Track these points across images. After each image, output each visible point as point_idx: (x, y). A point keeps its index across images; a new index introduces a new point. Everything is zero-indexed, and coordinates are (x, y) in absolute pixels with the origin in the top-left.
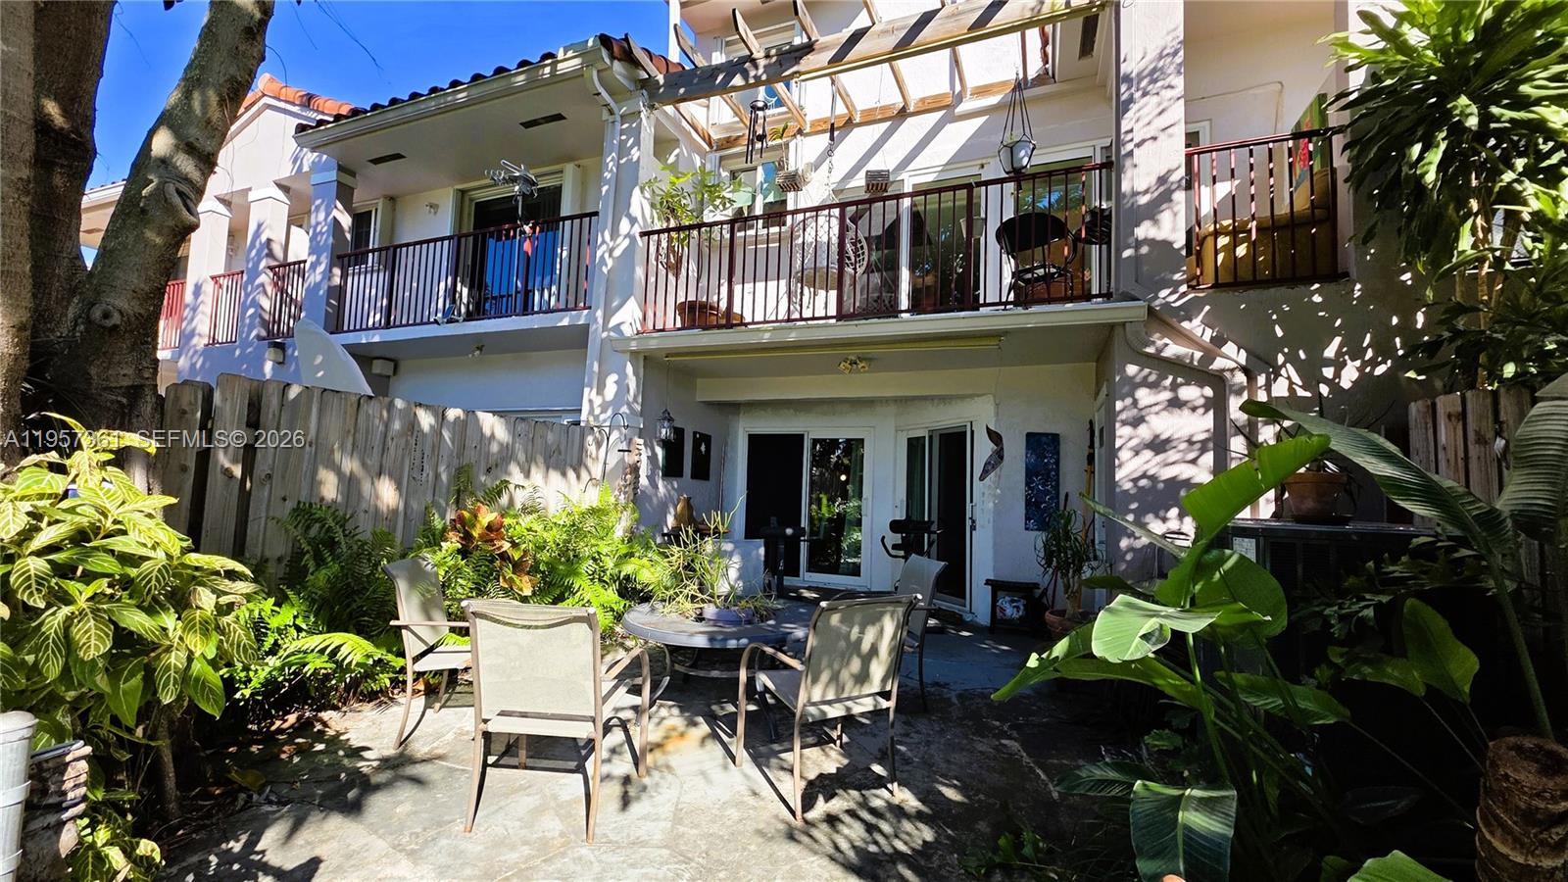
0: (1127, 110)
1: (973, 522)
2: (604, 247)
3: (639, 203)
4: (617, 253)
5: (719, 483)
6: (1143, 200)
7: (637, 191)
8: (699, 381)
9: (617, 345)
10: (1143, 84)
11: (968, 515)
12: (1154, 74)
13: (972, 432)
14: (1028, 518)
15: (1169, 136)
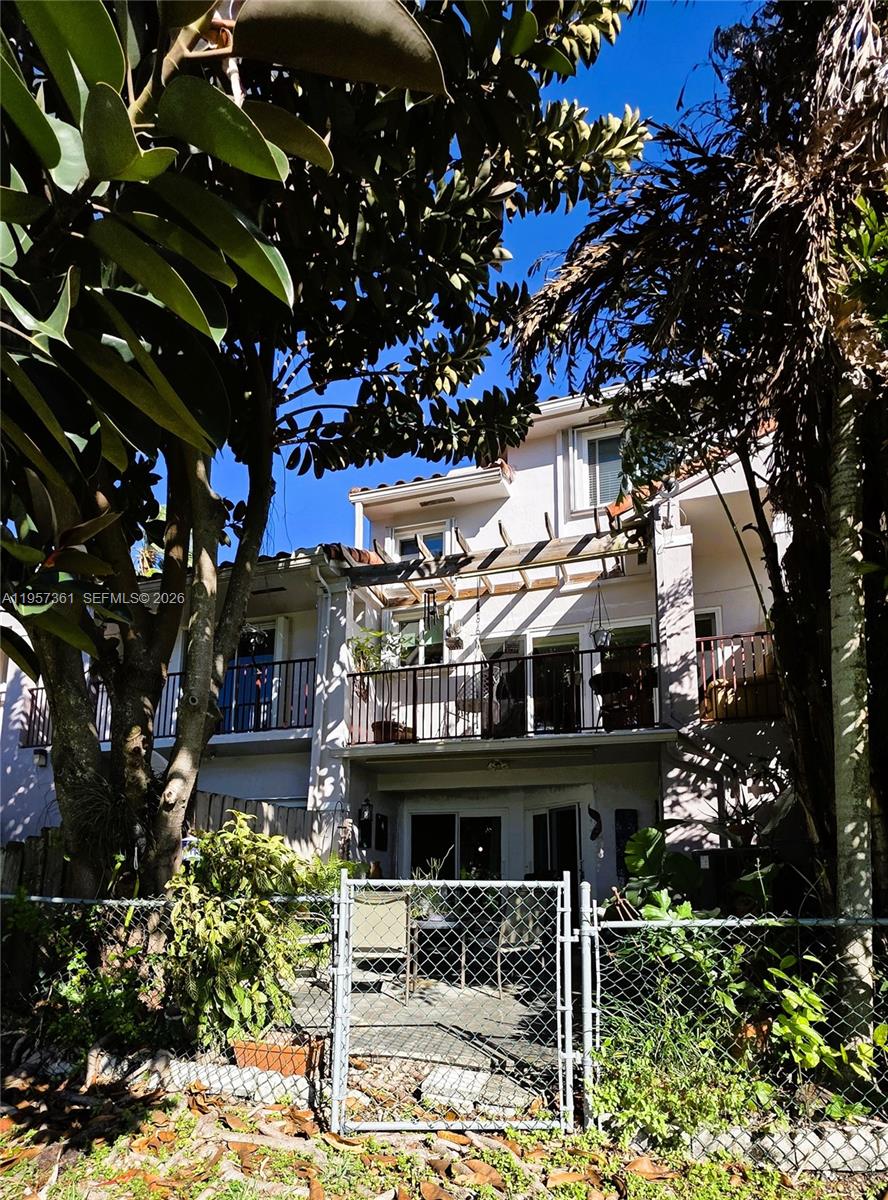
0: (663, 616)
1: (582, 872)
2: (322, 686)
3: (346, 654)
4: (331, 690)
5: (393, 851)
6: (674, 669)
7: (344, 647)
8: (379, 775)
9: (332, 754)
10: (671, 599)
12: (677, 595)
13: (579, 811)
14: (618, 868)
15: (687, 633)
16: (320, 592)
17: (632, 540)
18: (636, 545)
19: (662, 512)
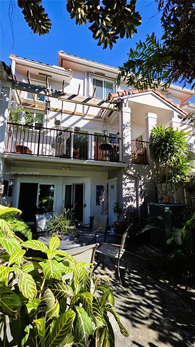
0: (123, 130)
3: (7, 114)
6: (126, 146)
7: (7, 110)
10: (125, 126)
13: (85, 185)
14: (97, 203)
15: (128, 137)
17: (116, 106)
19: (125, 101)
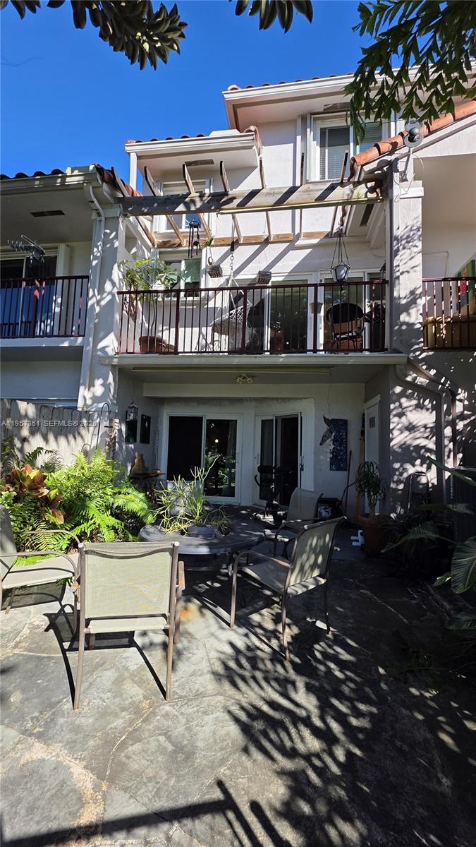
0: (396, 255)
1: (302, 466)
2: (94, 300)
3: (117, 274)
4: (103, 303)
5: (154, 444)
6: (403, 302)
7: (117, 266)
8: (145, 384)
9: (103, 361)
10: (403, 242)
11: (299, 462)
12: (409, 239)
13: (301, 418)
14: (331, 464)
15: (415, 271)
16: (94, 216)
17: (372, 190)
18: (374, 195)
19: (401, 166)
